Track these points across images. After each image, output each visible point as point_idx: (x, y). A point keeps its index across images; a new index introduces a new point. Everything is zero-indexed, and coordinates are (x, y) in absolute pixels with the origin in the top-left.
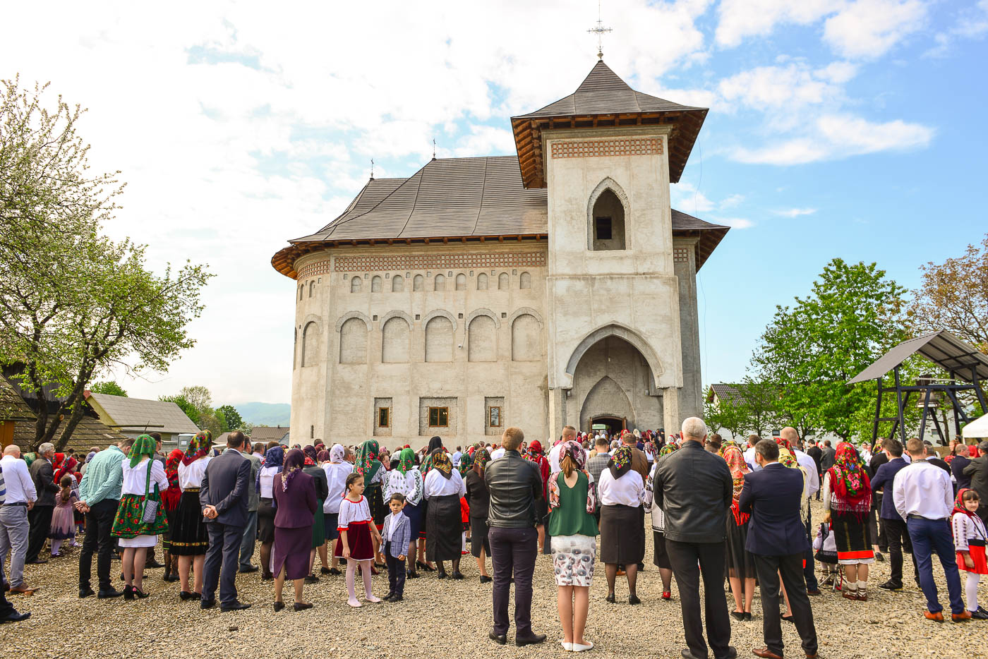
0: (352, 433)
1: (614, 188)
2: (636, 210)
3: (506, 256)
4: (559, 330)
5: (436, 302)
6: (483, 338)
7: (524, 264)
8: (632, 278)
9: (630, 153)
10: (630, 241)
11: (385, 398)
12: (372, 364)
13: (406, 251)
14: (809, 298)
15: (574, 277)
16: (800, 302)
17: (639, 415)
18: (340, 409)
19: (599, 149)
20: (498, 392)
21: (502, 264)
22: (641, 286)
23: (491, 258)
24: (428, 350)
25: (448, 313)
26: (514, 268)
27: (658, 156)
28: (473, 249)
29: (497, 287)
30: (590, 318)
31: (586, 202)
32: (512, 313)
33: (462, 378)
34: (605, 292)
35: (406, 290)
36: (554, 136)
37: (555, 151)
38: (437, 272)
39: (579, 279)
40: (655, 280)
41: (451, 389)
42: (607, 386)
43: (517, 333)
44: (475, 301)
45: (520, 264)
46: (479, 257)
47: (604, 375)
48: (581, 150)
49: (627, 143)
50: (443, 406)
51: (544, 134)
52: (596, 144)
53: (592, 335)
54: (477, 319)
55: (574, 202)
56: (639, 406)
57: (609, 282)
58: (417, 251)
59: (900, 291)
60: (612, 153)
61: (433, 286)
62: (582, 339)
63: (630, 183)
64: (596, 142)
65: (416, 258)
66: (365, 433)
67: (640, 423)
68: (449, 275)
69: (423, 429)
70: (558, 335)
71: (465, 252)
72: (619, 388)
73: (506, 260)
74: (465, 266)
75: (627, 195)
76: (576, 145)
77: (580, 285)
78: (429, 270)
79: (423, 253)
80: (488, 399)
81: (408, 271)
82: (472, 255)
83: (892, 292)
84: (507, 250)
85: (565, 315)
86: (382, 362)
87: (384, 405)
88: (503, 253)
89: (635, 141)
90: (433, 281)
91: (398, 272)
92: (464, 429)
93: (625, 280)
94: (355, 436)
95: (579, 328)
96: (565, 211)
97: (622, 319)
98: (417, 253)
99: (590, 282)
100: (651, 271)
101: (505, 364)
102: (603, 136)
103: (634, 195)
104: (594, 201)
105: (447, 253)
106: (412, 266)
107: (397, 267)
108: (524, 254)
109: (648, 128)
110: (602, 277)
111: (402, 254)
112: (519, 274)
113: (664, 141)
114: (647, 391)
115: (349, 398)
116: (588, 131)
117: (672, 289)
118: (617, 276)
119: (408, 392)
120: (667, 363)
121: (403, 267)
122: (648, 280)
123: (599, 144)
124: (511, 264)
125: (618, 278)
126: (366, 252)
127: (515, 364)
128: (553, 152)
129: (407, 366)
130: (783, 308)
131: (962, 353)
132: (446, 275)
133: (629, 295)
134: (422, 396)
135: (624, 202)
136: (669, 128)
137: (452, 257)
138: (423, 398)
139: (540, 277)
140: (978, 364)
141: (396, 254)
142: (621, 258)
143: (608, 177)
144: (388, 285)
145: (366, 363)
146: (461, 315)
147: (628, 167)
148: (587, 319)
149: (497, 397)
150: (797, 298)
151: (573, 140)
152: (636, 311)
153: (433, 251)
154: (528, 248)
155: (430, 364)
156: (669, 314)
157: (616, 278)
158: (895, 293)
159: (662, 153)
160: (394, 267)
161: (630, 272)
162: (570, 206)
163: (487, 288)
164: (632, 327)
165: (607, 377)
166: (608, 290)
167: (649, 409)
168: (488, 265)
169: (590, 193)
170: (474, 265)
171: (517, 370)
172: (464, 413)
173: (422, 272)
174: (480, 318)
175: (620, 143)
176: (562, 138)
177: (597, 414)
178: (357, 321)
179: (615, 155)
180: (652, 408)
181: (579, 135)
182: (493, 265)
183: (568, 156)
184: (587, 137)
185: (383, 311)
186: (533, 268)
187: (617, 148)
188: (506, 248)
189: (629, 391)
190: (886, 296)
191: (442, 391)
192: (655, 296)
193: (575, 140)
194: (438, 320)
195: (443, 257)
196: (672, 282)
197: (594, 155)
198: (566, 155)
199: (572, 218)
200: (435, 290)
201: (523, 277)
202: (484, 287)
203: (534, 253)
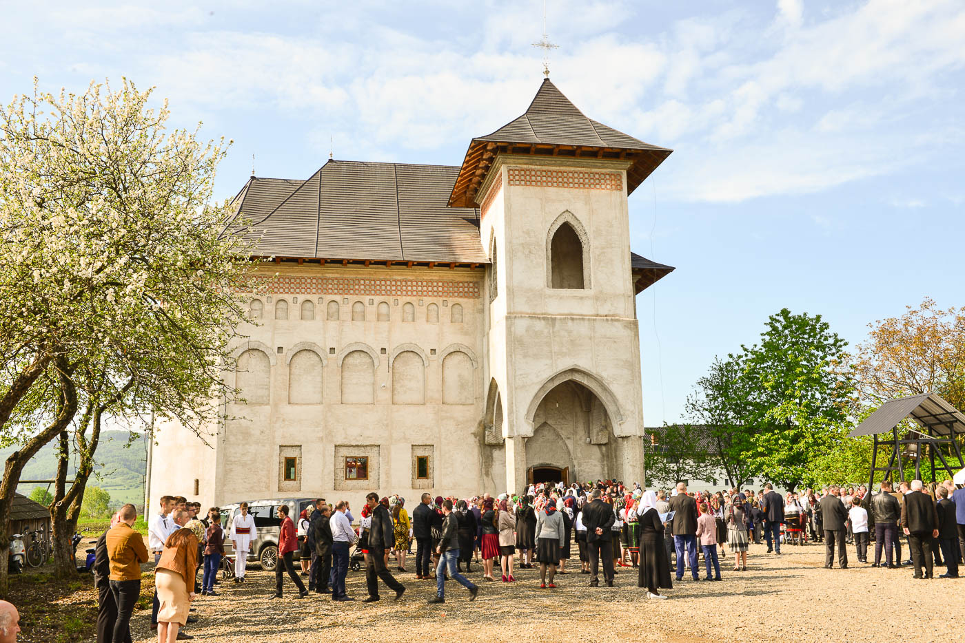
0: (252, 488)
1: (573, 222)
2: (597, 248)
3: (435, 284)
4: (518, 373)
5: (355, 334)
6: (408, 377)
7: (456, 294)
8: (594, 320)
9: (590, 186)
10: (590, 280)
11: (292, 446)
12: (276, 405)
13: (318, 273)
14: (755, 346)
15: (533, 317)
16: (745, 350)
17: (580, 465)
18: (236, 459)
19: (557, 179)
20: (427, 439)
21: (430, 293)
22: (603, 329)
23: (417, 286)
24: (344, 390)
25: (368, 347)
26: (445, 299)
27: (618, 192)
28: (398, 274)
29: (424, 319)
30: (551, 361)
31: (545, 236)
32: (442, 348)
33: (385, 422)
34: (566, 334)
35: (318, 318)
36: (511, 161)
37: (511, 177)
38: (356, 298)
39: (539, 318)
40: (616, 323)
41: (371, 436)
42: (545, 433)
43: (447, 372)
44: (400, 334)
45: (451, 294)
46: (404, 283)
47: (543, 421)
48: (539, 178)
49: (586, 175)
50: (362, 455)
51: (499, 158)
52: (554, 174)
53: (552, 379)
54: (402, 355)
55: (532, 234)
56: (579, 455)
57: (570, 323)
58: (332, 273)
59: (842, 343)
60: (571, 185)
61: (350, 315)
62: (543, 383)
63: (589, 219)
64: (554, 171)
65: (330, 281)
66: (268, 487)
67: (581, 473)
68: (372, 303)
69: (338, 482)
70: (517, 378)
71: (388, 277)
72: (558, 436)
73: (435, 289)
74: (389, 293)
75: (587, 231)
76: (533, 173)
77: (540, 325)
78: (346, 296)
79: (338, 276)
80: (414, 447)
81: (320, 296)
82: (396, 281)
83: (834, 345)
84: (436, 278)
85: (525, 356)
86: (289, 403)
87: (291, 453)
88: (431, 281)
89: (595, 174)
90: (351, 308)
91: (309, 297)
92: (387, 482)
93: (586, 322)
94: (255, 491)
95: (539, 372)
96: (522, 244)
97: (583, 364)
98: (330, 275)
99: (550, 323)
100: (611, 313)
101: (434, 408)
102: (562, 166)
103: (594, 231)
104: (552, 234)
105: (368, 277)
106: (325, 291)
107: (307, 290)
108: (455, 284)
109: (607, 162)
110: (562, 317)
111: (314, 275)
112: (450, 305)
113: (623, 176)
114: (588, 439)
115: (247, 446)
116: (548, 159)
117: (633, 333)
118: (578, 317)
119: (322, 439)
120: (629, 410)
121: (314, 291)
122: (609, 322)
123: (557, 174)
124: (440, 294)
125: (579, 319)
126: (268, 271)
127: (445, 407)
128: (509, 178)
129: (320, 407)
130: (735, 356)
131: (941, 411)
132: (366, 303)
133: (590, 339)
134: (337, 444)
135: (583, 238)
136: (629, 164)
137: (373, 282)
138: (339, 446)
139: (474, 310)
140: (956, 421)
141: (305, 275)
142: (581, 298)
143: (567, 211)
144: (295, 310)
145: (268, 404)
146: (383, 350)
147: (587, 201)
148: (548, 362)
149: (425, 445)
150: (742, 346)
151: (530, 166)
152: (598, 356)
153: (350, 273)
154: (460, 276)
155: (348, 406)
156: (631, 360)
157: (576, 319)
158: (838, 344)
159: (621, 189)
160: (303, 290)
161: (591, 313)
162: (528, 239)
163: (414, 320)
164: (593, 371)
165: (545, 423)
166: (570, 332)
167: (590, 458)
168: (415, 293)
169: (549, 226)
170: (399, 293)
171: (448, 415)
172: (388, 463)
173: (338, 298)
174: (405, 354)
175: (579, 175)
176: (520, 164)
177: (535, 464)
178: (256, 353)
179: (574, 187)
180: (593, 457)
181: (538, 162)
182: (420, 293)
183: (526, 183)
184: (545, 165)
185: (290, 342)
186: (466, 300)
187: (576, 180)
188: (435, 275)
189: (569, 438)
190: (829, 347)
191: (362, 438)
192: (616, 340)
193: (533, 167)
194: (356, 355)
195: (362, 282)
196: (632, 326)
197: (552, 185)
198: (523, 183)
199: (530, 252)
200: (353, 320)
201: (454, 310)
202: (410, 318)
203: (467, 282)
